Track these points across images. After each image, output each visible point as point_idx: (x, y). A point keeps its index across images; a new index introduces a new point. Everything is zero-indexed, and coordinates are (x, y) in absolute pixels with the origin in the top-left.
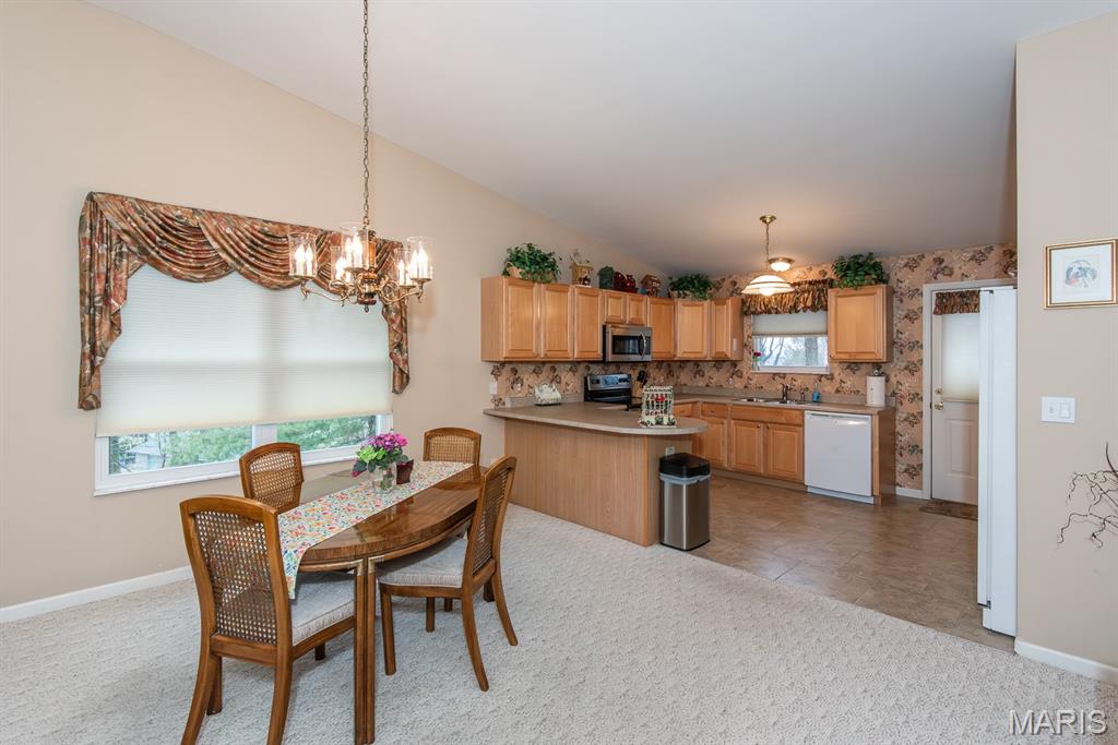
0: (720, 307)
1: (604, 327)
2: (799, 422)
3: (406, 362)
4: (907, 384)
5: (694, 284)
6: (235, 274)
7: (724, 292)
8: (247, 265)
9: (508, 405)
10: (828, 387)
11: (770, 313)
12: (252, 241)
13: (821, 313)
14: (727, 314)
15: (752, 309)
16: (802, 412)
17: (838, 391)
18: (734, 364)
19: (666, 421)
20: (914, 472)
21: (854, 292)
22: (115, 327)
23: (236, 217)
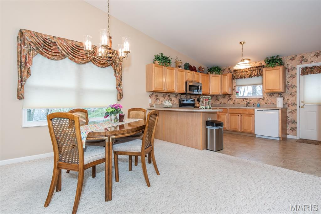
0: (225, 77)
1: (186, 82)
2: (253, 113)
3: (122, 90)
4: (291, 100)
5: (216, 70)
6: (67, 58)
7: (226, 72)
8: (71, 55)
9: (155, 107)
10: (262, 102)
11: (242, 78)
12: (72, 48)
13: (260, 77)
15: (236, 77)
16: (254, 110)
17: (266, 103)
18: (230, 96)
19: (208, 107)
20: (294, 130)
21: (271, 69)
22: (29, 73)
23: (67, 40)
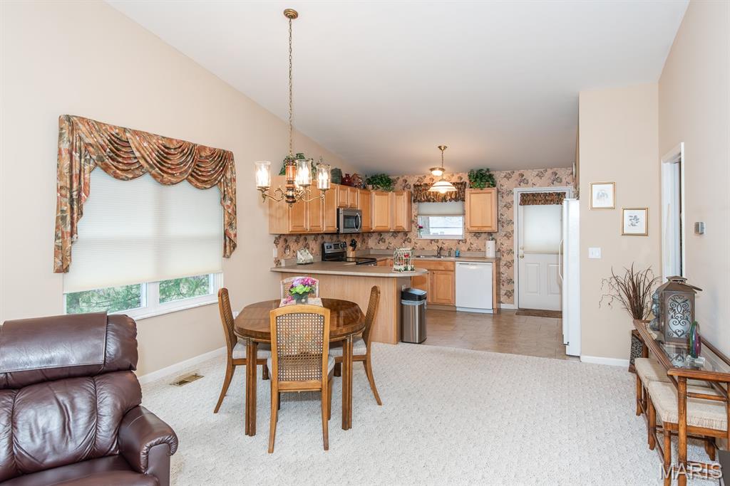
0: (400, 197)
1: (338, 210)
2: (452, 268)
3: (235, 235)
4: (506, 243)
5: (381, 181)
6: (147, 176)
7: (399, 186)
8: (157, 169)
9: (283, 265)
10: (463, 247)
11: (429, 201)
12: (158, 151)
13: (460, 203)
14: (404, 201)
15: (419, 199)
16: (454, 262)
17: (469, 250)
18: (406, 234)
19: (409, 269)
20: (510, 294)
21: (479, 191)
22: (81, 214)
23: (149, 135)
